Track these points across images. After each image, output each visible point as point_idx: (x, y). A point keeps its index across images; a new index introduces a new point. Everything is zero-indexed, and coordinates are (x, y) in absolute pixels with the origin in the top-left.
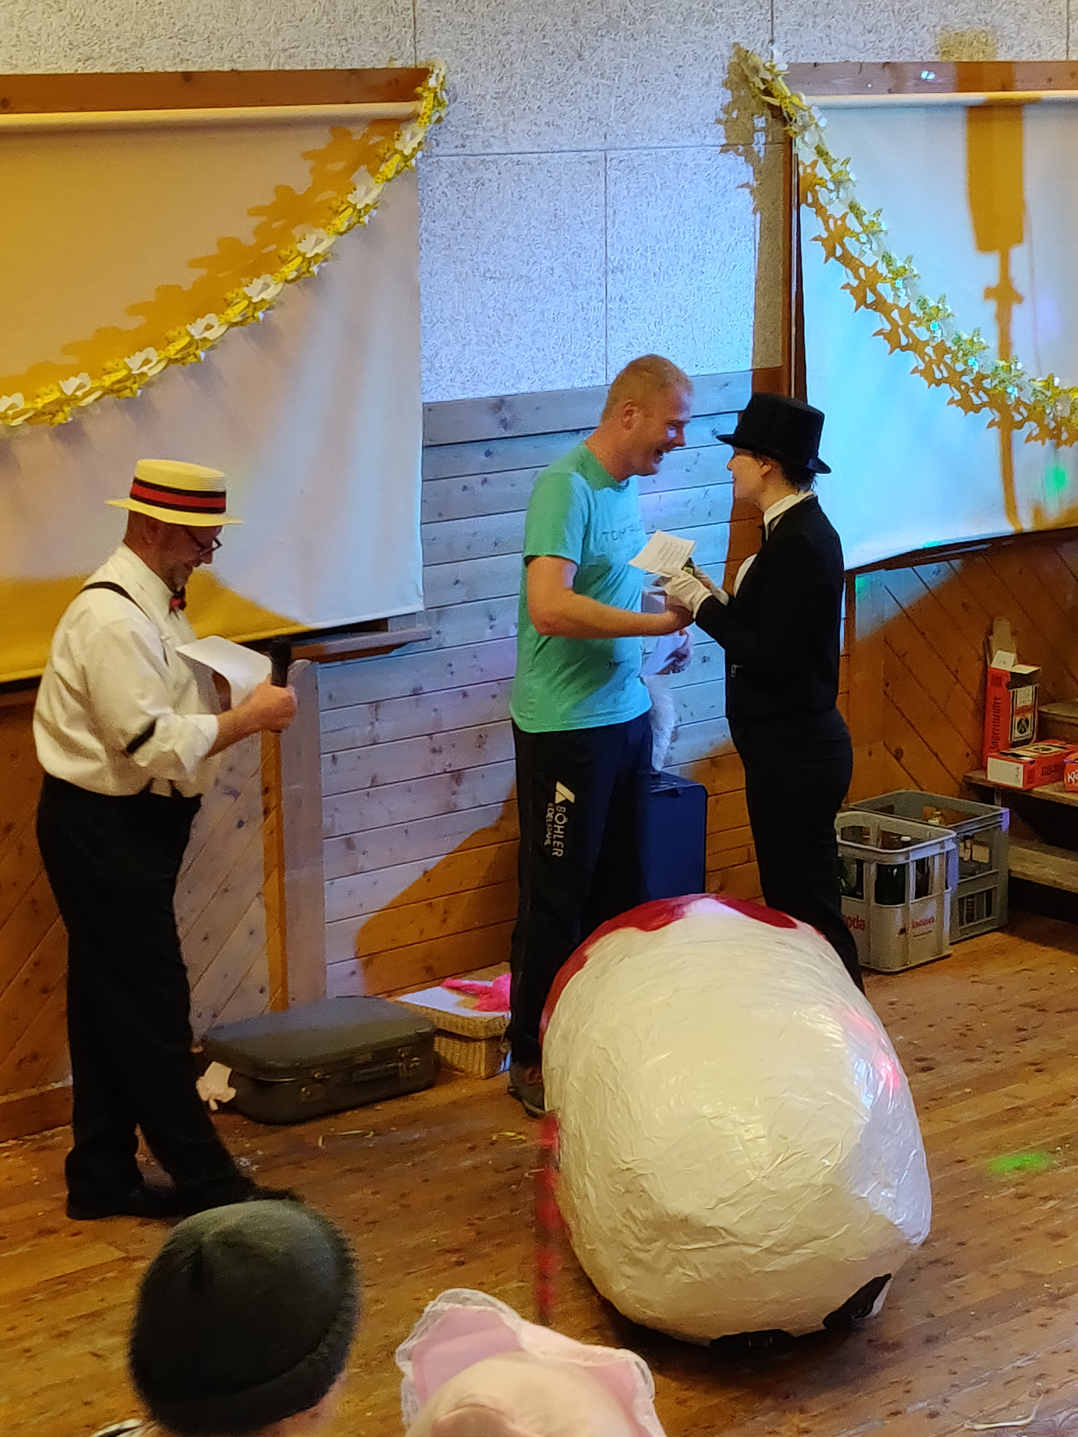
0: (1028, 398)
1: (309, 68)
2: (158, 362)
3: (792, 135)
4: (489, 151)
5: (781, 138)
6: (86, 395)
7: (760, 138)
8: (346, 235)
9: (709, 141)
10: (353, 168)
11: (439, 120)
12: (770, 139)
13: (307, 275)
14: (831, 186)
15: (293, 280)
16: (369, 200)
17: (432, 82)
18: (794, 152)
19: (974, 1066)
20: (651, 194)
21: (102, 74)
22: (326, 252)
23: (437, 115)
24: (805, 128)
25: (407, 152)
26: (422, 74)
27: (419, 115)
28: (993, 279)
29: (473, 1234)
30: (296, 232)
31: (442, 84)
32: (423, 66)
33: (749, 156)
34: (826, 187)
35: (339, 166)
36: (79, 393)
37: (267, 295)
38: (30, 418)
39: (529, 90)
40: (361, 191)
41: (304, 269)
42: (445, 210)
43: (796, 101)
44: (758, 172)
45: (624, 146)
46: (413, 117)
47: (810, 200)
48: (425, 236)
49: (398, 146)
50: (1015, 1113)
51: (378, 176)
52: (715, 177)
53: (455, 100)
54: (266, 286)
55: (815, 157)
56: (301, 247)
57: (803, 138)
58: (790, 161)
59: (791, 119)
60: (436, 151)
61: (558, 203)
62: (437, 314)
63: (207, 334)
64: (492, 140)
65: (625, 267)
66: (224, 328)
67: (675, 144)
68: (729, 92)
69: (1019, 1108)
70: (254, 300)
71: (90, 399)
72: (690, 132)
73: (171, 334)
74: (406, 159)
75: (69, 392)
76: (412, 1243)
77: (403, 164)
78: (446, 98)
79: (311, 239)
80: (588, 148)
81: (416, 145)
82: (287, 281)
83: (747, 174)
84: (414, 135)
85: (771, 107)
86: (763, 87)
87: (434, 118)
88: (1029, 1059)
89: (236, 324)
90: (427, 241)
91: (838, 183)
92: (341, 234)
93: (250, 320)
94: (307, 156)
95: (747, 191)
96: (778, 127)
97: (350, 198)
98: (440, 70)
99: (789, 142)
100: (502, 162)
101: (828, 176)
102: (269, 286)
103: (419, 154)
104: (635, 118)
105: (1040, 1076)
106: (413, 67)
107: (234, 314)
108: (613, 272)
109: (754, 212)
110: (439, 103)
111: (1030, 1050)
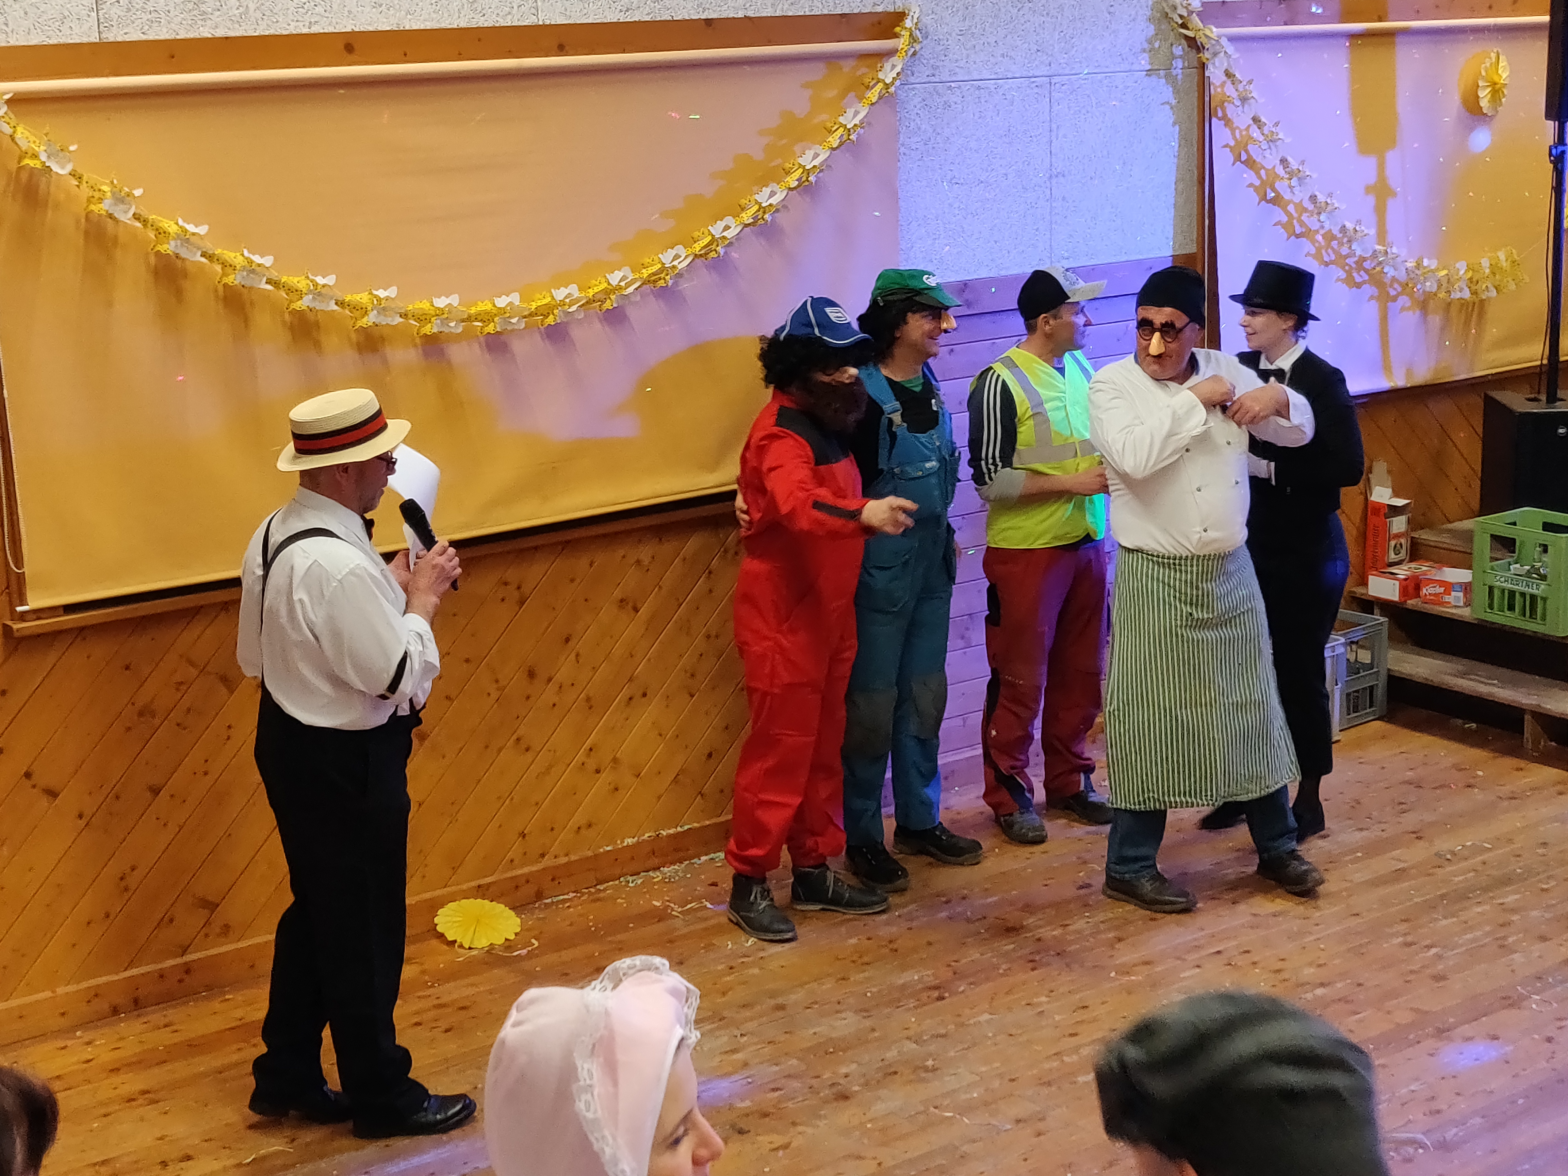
0: (1402, 276)
1: (808, 13)
2: (686, 257)
3: (1205, 61)
4: (954, 79)
5: (1196, 64)
6: (628, 285)
7: (1179, 63)
8: (838, 151)
9: (1136, 67)
10: (843, 94)
11: (914, 54)
12: (1186, 64)
13: (807, 183)
14: (1238, 103)
15: (795, 188)
16: (857, 121)
17: (908, 23)
18: (1207, 74)
19: (1365, 833)
20: (1088, 112)
21: (640, 22)
22: (822, 164)
23: (913, 50)
24: (1215, 54)
25: (888, 81)
26: (900, 17)
27: (897, 51)
28: (1372, 178)
29: (950, 974)
30: (797, 149)
31: (916, 24)
32: (900, 10)
33: (1170, 78)
34: (1233, 103)
35: (832, 93)
36: (623, 284)
37: (774, 201)
38: (583, 305)
39: (987, 29)
40: (850, 112)
41: (804, 179)
42: (919, 129)
43: (1208, 33)
44: (1176, 91)
45: (1067, 72)
46: (892, 53)
47: (1220, 114)
48: (902, 150)
49: (881, 75)
50: (1400, 874)
51: (864, 100)
52: (1141, 97)
53: (927, 37)
54: (773, 194)
55: (1224, 78)
56: (801, 161)
57: (1214, 64)
58: (1203, 83)
59: (1204, 48)
60: (912, 79)
61: (1011, 120)
62: (913, 214)
63: (725, 234)
64: (957, 70)
65: (1066, 173)
66: (739, 229)
67: (1107, 70)
68: (1153, 27)
69: (1403, 870)
70: (764, 205)
71: (631, 289)
72: (1120, 60)
73: (696, 234)
74: (887, 86)
75: (614, 283)
76: (901, 982)
77: (884, 92)
78: (919, 35)
79: (810, 154)
80: (1036, 74)
81: (895, 75)
82: (790, 189)
83: (1168, 93)
84: (894, 66)
85: (1186, 37)
86: (1180, 22)
87: (910, 53)
88: (1411, 829)
89: (749, 224)
90: (904, 154)
91: (1244, 100)
92: (833, 149)
93: (761, 222)
94: (806, 86)
95: (1168, 107)
96: (1193, 53)
97: (841, 120)
98: (915, 12)
99: (1203, 66)
100: (965, 86)
101: (1235, 95)
102: (776, 194)
103: (898, 83)
104: (1075, 49)
105: (1421, 843)
106: (892, 10)
107: (747, 217)
108: (1057, 176)
109: (1174, 124)
110: (913, 39)
111: (1411, 820)
